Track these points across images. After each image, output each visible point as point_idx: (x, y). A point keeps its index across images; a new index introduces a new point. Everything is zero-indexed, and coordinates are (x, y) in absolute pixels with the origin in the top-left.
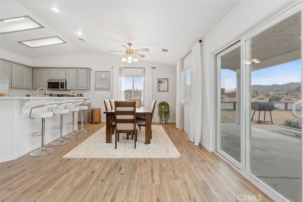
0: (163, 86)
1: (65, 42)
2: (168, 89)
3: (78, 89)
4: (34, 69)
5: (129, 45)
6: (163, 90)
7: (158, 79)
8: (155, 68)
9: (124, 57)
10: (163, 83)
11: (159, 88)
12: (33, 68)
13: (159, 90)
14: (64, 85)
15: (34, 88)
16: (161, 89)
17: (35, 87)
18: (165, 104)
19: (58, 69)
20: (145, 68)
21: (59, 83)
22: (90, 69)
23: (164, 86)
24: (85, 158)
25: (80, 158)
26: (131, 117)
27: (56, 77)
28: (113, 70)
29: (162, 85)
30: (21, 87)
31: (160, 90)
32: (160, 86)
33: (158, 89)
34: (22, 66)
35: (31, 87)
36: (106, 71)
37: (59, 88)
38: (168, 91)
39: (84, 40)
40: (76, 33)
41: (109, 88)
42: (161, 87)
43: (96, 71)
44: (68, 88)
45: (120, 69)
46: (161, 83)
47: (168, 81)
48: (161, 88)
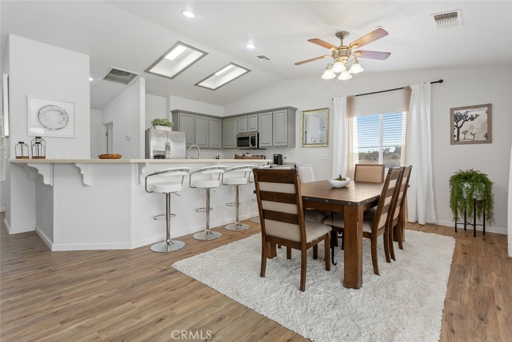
0: (472, 126)
1: (249, 71)
2: (488, 136)
3: (274, 145)
4: (224, 120)
5: (338, 37)
6: (469, 137)
7: (452, 110)
8: (441, 81)
10: (472, 119)
11: (456, 134)
12: (223, 118)
13: (456, 139)
14: (255, 141)
15: (224, 147)
16: (462, 136)
18: (473, 178)
19: (249, 116)
20: (411, 86)
21: (249, 137)
22: (295, 110)
24: (195, 277)
25: (188, 275)
26: (290, 209)
27: (247, 127)
28: (334, 104)
29: (467, 125)
30: (207, 146)
31: (461, 140)
32: (459, 128)
33: (452, 136)
34: (207, 118)
35: (220, 147)
36: (322, 109)
37: (249, 146)
38: (488, 141)
39: (267, 57)
40: (245, 45)
41: (328, 142)
42: (461, 130)
43: (303, 112)
44: (260, 145)
46: (462, 121)
47: (489, 112)
48: (465, 133)
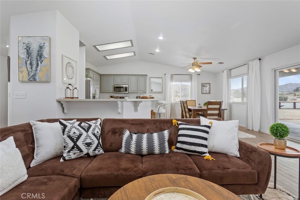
1: (135, 55)
2: (210, 92)
3: (138, 92)
6: (206, 92)
7: (202, 84)
8: (200, 75)
9: (190, 68)
10: (206, 87)
12: (101, 75)
14: (127, 89)
16: (204, 91)
17: (103, 90)
19: (122, 76)
20: (193, 75)
21: (123, 87)
23: (207, 89)
28: (165, 76)
29: (205, 89)
31: (204, 93)
33: (202, 91)
36: (160, 78)
38: (210, 93)
41: (162, 91)
42: (204, 90)
43: (151, 77)
44: (130, 91)
45: (172, 75)
46: (204, 87)
47: (210, 85)
48: (205, 91)
